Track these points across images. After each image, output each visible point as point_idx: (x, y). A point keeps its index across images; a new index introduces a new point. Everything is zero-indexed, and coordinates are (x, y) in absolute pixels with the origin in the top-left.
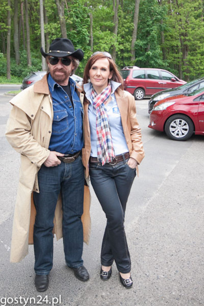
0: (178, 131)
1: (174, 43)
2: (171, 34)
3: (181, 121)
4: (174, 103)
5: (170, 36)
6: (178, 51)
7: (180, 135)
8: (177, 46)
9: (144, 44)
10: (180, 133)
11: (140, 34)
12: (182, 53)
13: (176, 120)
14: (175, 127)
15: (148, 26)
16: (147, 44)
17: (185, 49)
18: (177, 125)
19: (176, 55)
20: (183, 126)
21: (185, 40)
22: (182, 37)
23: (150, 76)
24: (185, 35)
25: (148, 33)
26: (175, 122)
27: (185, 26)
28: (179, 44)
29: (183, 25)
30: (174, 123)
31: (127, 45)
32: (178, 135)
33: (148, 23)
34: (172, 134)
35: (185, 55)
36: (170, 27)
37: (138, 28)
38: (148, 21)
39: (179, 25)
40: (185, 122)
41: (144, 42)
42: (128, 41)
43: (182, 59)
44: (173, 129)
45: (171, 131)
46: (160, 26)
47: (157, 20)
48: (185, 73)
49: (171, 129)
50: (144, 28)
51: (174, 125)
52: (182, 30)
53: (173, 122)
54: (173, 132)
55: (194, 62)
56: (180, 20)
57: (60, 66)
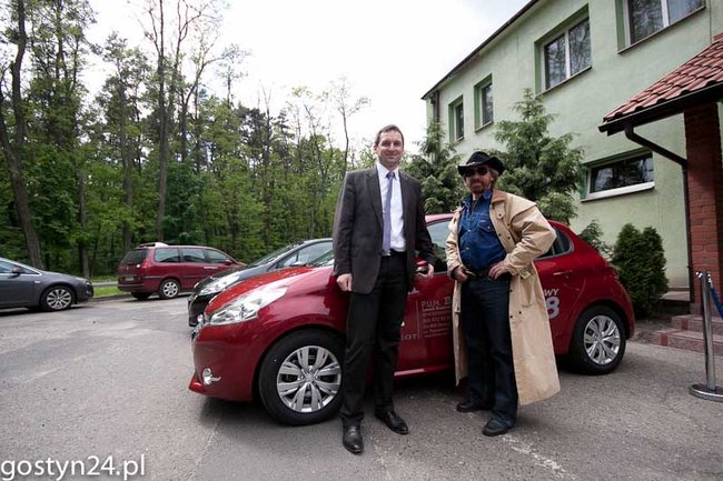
0: (308, 390)
1: (220, 223)
3: (313, 353)
6: (226, 232)
7: (314, 399)
8: (224, 227)
9: (178, 221)
10: (315, 394)
11: (170, 209)
14: (295, 378)
15: (182, 198)
16: (182, 222)
17: (235, 229)
18: (300, 367)
19: (225, 238)
20: (320, 369)
21: (234, 218)
22: (231, 215)
23: (188, 259)
24: (235, 212)
25: (183, 208)
28: (227, 224)
29: (230, 200)
30: (290, 364)
31: (150, 222)
32: (308, 401)
33: (181, 195)
34: (290, 404)
35: (236, 237)
37: (167, 200)
38: (181, 192)
40: (328, 352)
41: (177, 219)
42: (151, 217)
43: (233, 242)
44: (291, 387)
45: (281, 394)
49: (283, 388)
50: (176, 201)
51: (294, 370)
52: (229, 205)
53: (286, 362)
54: (291, 396)
55: (247, 245)
56: (227, 194)
57: (476, 177)
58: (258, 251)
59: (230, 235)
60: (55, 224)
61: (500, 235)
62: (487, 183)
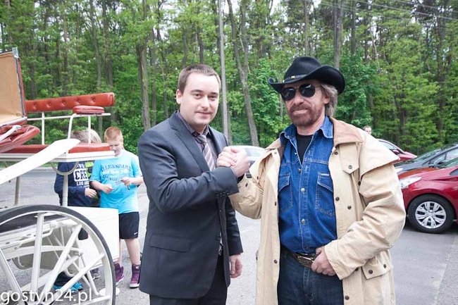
0: (430, 220)
1: (388, 107)
2: (382, 97)
3: (432, 205)
4: (419, 178)
5: (381, 99)
6: (393, 117)
7: (432, 224)
8: (392, 111)
9: (350, 110)
10: (432, 222)
11: (343, 99)
12: (399, 120)
13: (425, 203)
14: (424, 214)
15: (353, 88)
16: (352, 110)
17: (403, 114)
18: (426, 210)
19: (392, 123)
20: (436, 212)
21: (402, 103)
22: (399, 100)
24: (403, 96)
25: (353, 97)
26: (423, 206)
27: (401, 86)
28: (395, 108)
29: (398, 85)
32: (429, 224)
33: (353, 85)
34: (420, 223)
35: (404, 122)
36: (381, 87)
38: (352, 82)
39: (394, 85)
40: (440, 206)
41: (349, 108)
43: (400, 127)
44: (422, 217)
45: (417, 219)
46: (368, 87)
47: (365, 81)
48: (405, 145)
49: (418, 217)
50: (348, 90)
51: (423, 210)
52: (396, 90)
53: (420, 206)
54: (422, 220)
55: (416, 130)
56: (394, 78)
57: (298, 99)
58: (428, 137)
59: (397, 120)
60: (267, 119)
61: (338, 199)
62: (318, 108)
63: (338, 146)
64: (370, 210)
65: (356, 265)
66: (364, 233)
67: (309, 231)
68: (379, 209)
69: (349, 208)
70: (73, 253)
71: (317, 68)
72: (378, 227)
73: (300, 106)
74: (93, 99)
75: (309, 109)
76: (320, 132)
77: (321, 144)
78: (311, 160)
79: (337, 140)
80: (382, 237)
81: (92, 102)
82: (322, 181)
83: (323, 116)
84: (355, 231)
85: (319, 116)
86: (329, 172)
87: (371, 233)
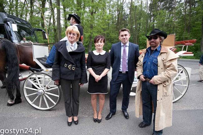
57: (152, 40)
61: (159, 66)
62: (158, 43)
63: (161, 53)
64: (168, 70)
65: (161, 82)
66: (165, 75)
67: (149, 73)
68: (170, 70)
69: (162, 69)
70: (179, 75)
71: (159, 32)
72: (169, 74)
73: (153, 42)
74: (189, 41)
75: (155, 43)
76: (157, 49)
77: (156, 52)
78: (153, 56)
79: (161, 52)
80: (170, 77)
81: (189, 42)
82: (154, 61)
83: (159, 45)
84: (163, 74)
85: (158, 45)
86: (157, 59)
87: (167, 76)
